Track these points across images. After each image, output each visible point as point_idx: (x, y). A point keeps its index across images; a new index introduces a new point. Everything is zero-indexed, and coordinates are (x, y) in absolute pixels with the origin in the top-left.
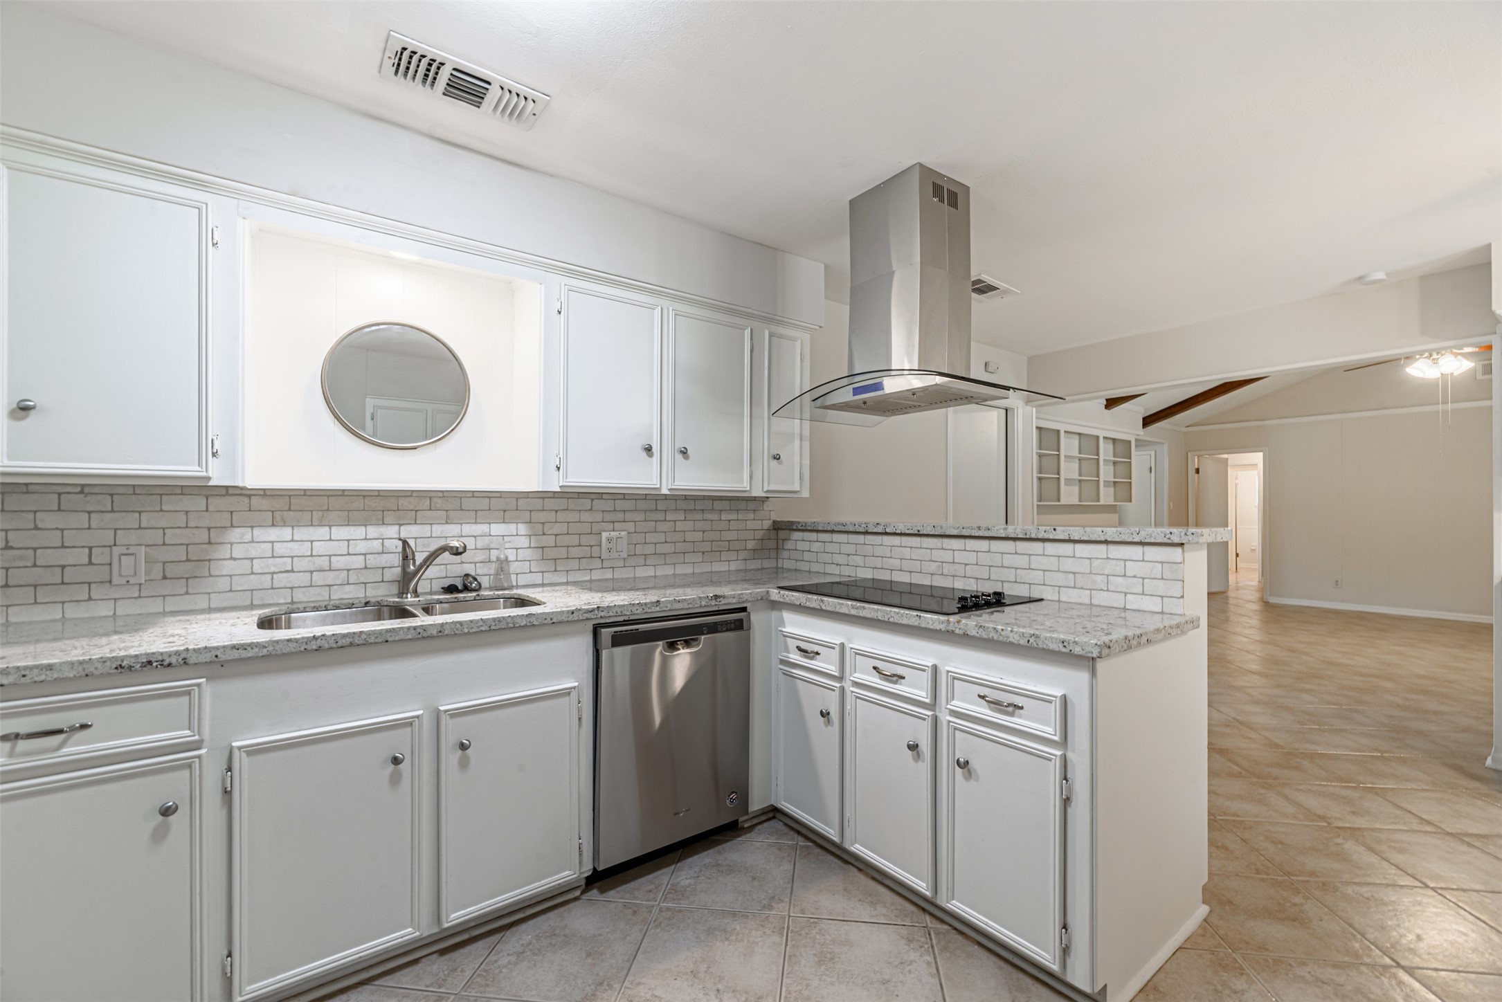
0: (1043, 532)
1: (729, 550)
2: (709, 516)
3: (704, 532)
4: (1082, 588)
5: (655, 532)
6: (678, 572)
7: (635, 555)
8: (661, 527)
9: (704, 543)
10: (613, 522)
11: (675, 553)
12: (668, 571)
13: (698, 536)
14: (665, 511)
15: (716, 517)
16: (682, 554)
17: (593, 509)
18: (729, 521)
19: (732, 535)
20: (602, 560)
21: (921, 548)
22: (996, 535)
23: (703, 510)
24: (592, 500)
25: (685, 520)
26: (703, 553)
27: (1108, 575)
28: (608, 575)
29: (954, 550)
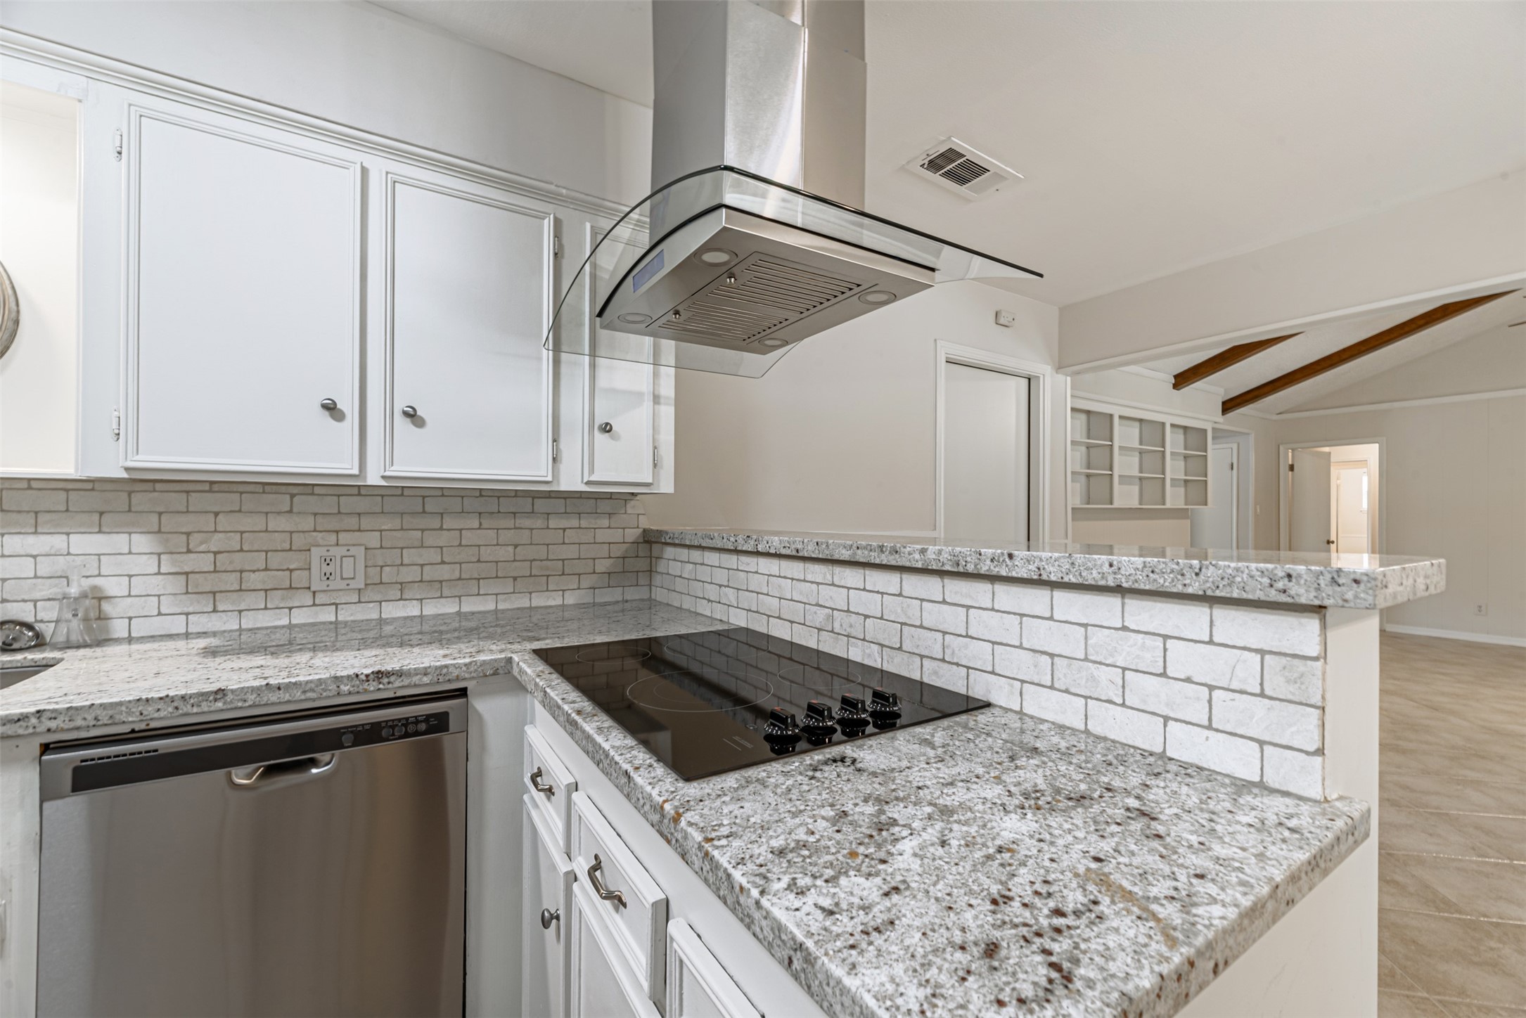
0: (988, 562)
1: (563, 574)
2: (527, 522)
3: (516, 546)
4: (1067, 691)
5: (422, 547)
6: (465, 609)
7: (381, 583)
8: (430, 539)
9: (516, 563)
10: (337, 532)
11: (460, 579)
12: (449, 607)
13: (506, 553)
14: (442, 514)
15: (539, 523)
16: (475, 582)
17: (295, 510)
18: (564, 530)
19: (569, 552)
20: (314, 592)
21: (804, 581)
22: (908, 564)
23: (514, 513)
24: (292, 496)
25: (479, 528)
26: (515, 579)
27: (1124, 669)
28: (327, 615)
29: (849, 588)
